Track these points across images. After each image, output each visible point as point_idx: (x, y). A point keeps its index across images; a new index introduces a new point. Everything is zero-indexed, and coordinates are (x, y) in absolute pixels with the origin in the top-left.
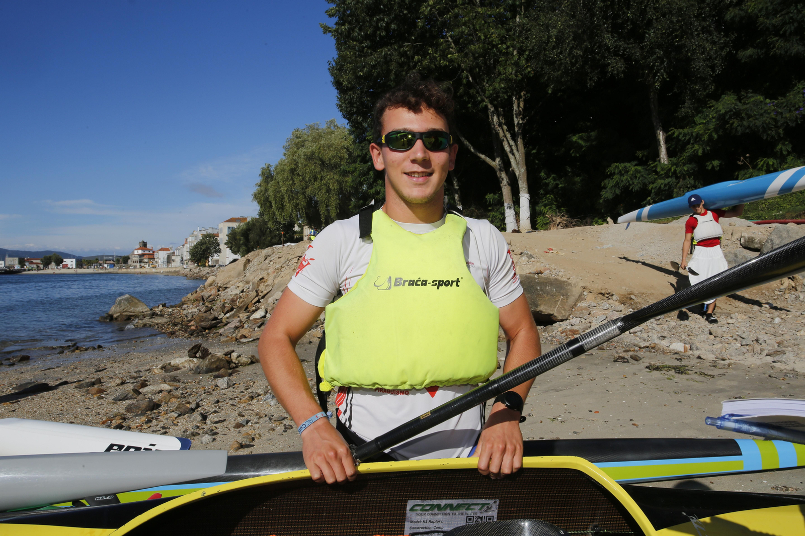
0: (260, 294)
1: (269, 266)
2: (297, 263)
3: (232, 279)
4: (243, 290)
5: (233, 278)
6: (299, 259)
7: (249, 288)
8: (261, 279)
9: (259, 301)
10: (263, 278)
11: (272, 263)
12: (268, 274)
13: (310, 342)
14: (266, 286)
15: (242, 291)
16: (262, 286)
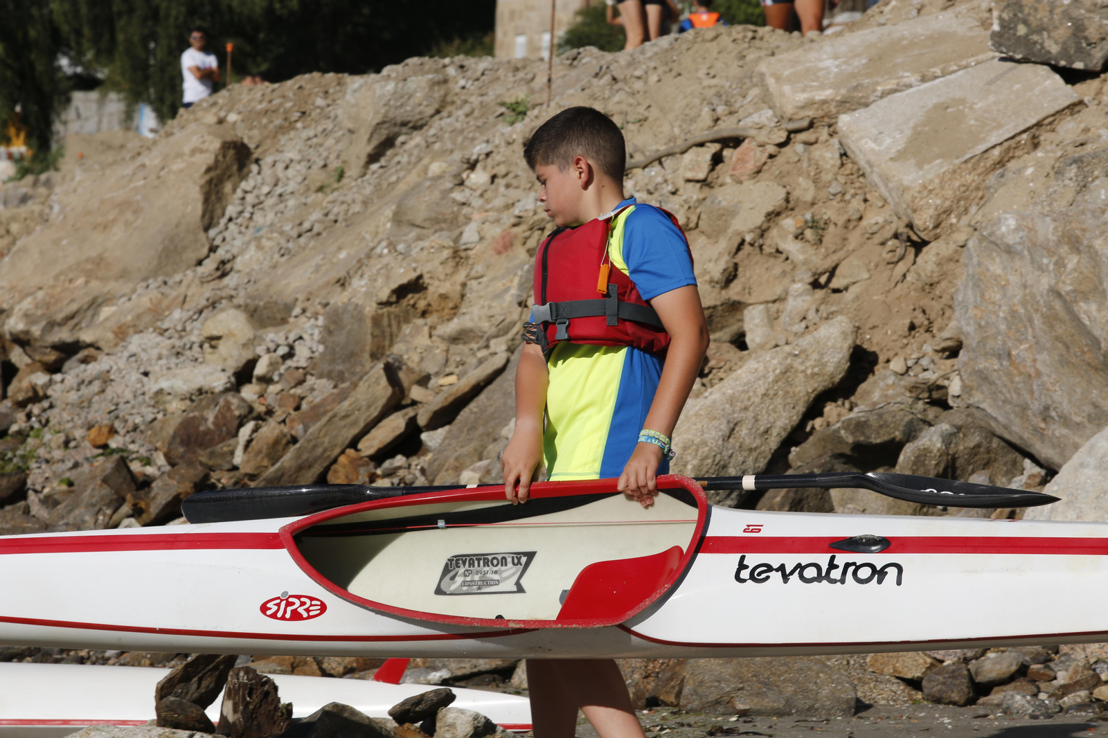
0: (416, 393)
1: (458, 196)
2: (705, 183)
3: (111, 286)
4: (252, 364)
5: (124, 275)
6: (717, 159)
7: (290, 355)
8: (402, 292)
9: (409, 443)
10: (415, 286)
11: (478, 178)
12: (458, 256)
13: (860, 707)
14: (455, 339)
15: (244, 375)
16: (422, 340)
